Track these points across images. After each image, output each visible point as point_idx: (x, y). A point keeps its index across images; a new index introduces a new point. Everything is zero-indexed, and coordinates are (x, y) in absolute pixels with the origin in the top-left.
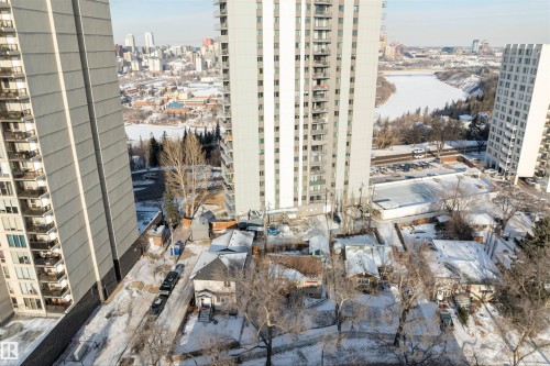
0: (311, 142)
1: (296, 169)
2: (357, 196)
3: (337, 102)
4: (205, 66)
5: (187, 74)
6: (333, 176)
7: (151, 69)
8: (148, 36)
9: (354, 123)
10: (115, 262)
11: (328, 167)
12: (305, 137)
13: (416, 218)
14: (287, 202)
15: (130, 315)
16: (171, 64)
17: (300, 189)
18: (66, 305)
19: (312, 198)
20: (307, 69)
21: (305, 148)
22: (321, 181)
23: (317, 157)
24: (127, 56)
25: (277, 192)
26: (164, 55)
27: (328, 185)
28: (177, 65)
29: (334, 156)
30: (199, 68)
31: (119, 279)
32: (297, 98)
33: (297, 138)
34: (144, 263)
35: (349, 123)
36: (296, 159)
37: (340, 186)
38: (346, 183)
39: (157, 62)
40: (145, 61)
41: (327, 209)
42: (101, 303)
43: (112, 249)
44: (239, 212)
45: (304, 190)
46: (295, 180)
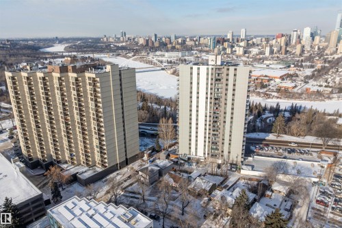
0: (212, 132)
1: (205, 141)
2: (235, 159)
3: (225, 118)
4: (272, 52)
5: (258, 57)
6: (222, 148)
7: (237, 53)
8: (243, 31)
9: (233, 127)
10: (127, 159)
11: (220, 144)
12: (210, 130)
13: (252, 177)
14: (200, 154)
15: (123, 176)
16: (250, 50)
17: (207, 150)
18: (106, 167)
19: (212, 155)
20: (211, 103)
21: (209, 134)
22: (217, 149)
23: (215, 139)
24: (226, 44)
26: (248, 44)
27: (220, 151)
28: (254, 51)
29: (223, 140)
30: (267, 53)
31: (127, 164)
32: (206, 113)
33: (206, 129)
34: (138, 162)
35: (231, 127)
36: (205, 137)
37: (226, 153)
38: (229, 152)
39: (242, 49)
40: (236, 47)
41: (220, 162)
42: (118, 170)
43: (126, 155)
44: (180, 153)
45: (208, 151)
46: (205, 146)
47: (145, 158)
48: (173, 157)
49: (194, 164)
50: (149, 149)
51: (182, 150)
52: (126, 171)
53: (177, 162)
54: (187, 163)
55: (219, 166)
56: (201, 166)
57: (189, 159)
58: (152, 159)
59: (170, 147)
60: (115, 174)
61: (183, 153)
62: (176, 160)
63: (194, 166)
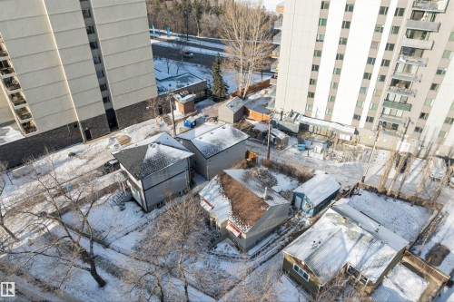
0: (402, 40)
1: (367, 76)
6: (428, 102)
10: (110, 111)
11: (421, 88)
12: (395, 30)
14: (342, 117)
15: (87, 163)
17: (366, 105)
19: (382, 124)
21: (390, 47)
22: (405, 105)
23: (408, 68)
25: (332, 99)
27: (415, 114)
29: (439, 72)
31: (114, 128)
33: (379, 29)
36: (371, 61)
41: (404, 147)
42: (79, 141)
43: (106, 100)
44: (278, 108)
45: (373, 108)
46: (363, 90)
47: (178, 113)
48: (255, 120)
49: (319, 147)
50: (190, 90)
51: (287, 98)
52: (105, 147)
53: (265, 134)
54: (294, 141)
55: (403, 164)
56: (340, 154)
57: (304, 127)
58: (191, 119)
59: (254, 89)
60: (64, 153)
61: (287, 110)
62: (262, 128)
63: (317, 153)
